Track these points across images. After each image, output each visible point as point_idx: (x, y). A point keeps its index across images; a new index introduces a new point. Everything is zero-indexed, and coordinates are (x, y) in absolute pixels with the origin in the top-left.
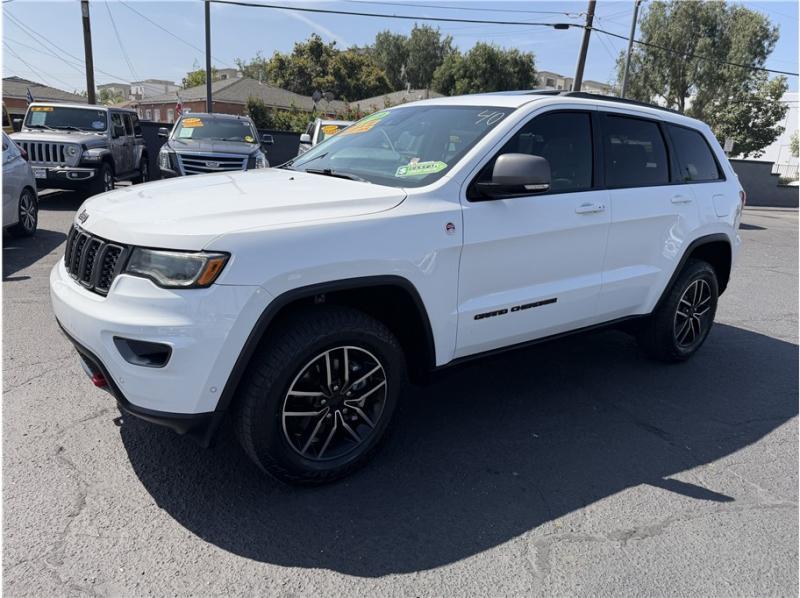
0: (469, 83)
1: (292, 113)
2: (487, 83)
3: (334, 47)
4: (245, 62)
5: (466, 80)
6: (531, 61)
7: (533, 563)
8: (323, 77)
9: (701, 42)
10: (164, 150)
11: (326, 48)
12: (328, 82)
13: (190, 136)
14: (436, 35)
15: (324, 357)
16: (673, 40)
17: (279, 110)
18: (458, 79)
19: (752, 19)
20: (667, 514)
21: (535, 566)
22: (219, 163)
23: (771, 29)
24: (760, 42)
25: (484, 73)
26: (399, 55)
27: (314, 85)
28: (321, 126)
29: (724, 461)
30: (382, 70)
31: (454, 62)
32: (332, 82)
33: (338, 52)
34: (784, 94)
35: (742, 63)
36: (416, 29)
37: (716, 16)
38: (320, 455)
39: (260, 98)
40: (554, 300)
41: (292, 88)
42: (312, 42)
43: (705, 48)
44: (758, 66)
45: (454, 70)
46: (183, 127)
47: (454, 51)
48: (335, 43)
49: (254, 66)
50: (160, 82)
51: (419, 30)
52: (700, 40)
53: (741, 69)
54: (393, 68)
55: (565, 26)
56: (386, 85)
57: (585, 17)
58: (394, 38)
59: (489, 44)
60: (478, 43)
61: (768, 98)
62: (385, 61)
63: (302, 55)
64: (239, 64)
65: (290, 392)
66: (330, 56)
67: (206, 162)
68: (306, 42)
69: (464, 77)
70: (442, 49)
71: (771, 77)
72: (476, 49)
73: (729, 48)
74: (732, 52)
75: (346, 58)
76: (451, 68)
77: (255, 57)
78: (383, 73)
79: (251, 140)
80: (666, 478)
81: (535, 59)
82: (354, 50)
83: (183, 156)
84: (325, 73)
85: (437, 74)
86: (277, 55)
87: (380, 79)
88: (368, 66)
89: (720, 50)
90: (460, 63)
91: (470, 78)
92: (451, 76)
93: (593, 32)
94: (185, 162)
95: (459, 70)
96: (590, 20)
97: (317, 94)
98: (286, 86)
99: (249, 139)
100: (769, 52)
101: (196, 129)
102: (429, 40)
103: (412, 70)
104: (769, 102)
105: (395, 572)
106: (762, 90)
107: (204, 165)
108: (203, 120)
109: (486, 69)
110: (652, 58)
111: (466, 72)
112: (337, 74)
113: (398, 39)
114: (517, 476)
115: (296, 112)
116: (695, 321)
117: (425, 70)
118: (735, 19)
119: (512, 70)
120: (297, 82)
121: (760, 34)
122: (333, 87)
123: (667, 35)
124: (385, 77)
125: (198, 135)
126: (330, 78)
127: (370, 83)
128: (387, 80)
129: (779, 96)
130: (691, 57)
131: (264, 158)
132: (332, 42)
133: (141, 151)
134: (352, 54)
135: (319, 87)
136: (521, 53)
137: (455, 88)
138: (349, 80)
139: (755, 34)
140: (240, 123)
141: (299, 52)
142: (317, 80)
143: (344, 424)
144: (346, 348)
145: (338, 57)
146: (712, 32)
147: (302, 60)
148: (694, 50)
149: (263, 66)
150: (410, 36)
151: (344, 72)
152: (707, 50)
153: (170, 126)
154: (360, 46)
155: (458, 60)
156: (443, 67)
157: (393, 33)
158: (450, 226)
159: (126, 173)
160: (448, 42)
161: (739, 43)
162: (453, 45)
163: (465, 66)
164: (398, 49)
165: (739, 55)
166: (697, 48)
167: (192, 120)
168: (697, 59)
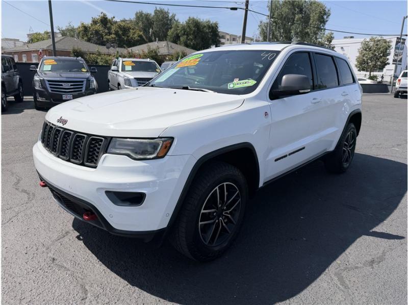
0: (187, 38)
1: (97, 55)
2: (196, 37)
3: (114, 20)
4: (62, 28)
5: (185, 36)
6: (217, 26)
7: (339, 285)
8: (109, 35)
9: (297, 17)
10: (36, 78)
11: (109, 20)
12: (112, 38)
13: (50, 69)
14: (167, 13)
15: (216, 189)
16: (284, 15)
17: (90, 54)
18: (181, 36)
19: (318, 5)
20: (382, 249)
21: (341, 286)
22: (70, 84)
23: (327, 10)
24: (322, 16)
25: (194, 32)
26: (149, 24)
27: (105, 40)
28: (123, 62)
29: (389, 219)
30: (141, 31)
31: (178, 27)
32: (115, 38)
33: (117, 22)
34: (333, 41)
35: (316, 26)
36: (156, 10)
37: (302, 4)
38: (214, 243)
39: (79, 48)
40: (304, 148)
41: (93, 41)
42: (102, 17)
43: (299, 19)
44: (322, 28)
45: (179, 31)
46: (45, 65)
47: (177, 21)
48: (114, 17)
49: (68, 30)
50: (11, 40)
51: (158, 11)
52: (296, 15)
53: (315, 29)
54: (145, 30)
55: (235, 9)
56: (143, 39)
57: (244, 4)
58: (145, 15)
59: (195, 18)
60: (190, 17)
61: (326, 43)
62: (141, 26)
63: (96, 24)
64: (59, 29)
65: (203, 211)
66: (112, 24)
67: (63, 84)
68: (98, 17)
69: (184, 34)
70: (171, 20)
71: (327, 32)
72: (189, 21)
73: (310, 19)
74: (311, 21)
75: (121, 25)
76: (177, 30)
77: (68, 25)
78: (141, 33)
79: (85, 71)
80: (371, 231)
81: (218, 26)
82: (124, 21)
83: (49, 81)
84: (110, 33)
85: (169, 33)
86: (83, 24)
87: (140, 36)
88: (133, 29)
89: (306, 20)
90: (182, 28)
91: (187, 35)
92: (177, 35)
93: (248, 12)
94: (50, 84)
95: (181, 31)
96: (247, 5)
97: (108, 45)
98: (89, 40)
99: (84, 70)
100: (327, 21)
101: (53, 66)
102: (163, 16)
103: (156, 31)
104: (327, 44)
105: (278, 302)
106: (323, 39)
107: (62, 85)
108: (56, 60)
109: (195, 30)
110: (274, 24)
111: (185, 32)
112: (116, 33)
113: (147, 15)
114: (306, 240)
115: (100, 54)
116: (349, 151)
117: (163, 31)
118: (311, 5)
119: (207, 31)
120: (95, 38)
121: (323, 13)
122: (115, 41)
123: (281, 13)
124: (143, 35)
125: (54, 69)
126: (113, 36)
127: (135, 38)
128: (144, 37)
129: (330, 42)
130: (293, 23)
131: (95, 80)
132: (112, 17)
133: (18, 79)
134: (123, 23)
135: (108, 40)
136: (211, 22)
137: (180, 40)
138: (123, 37)
139: (320, 12)
140: (77, 61)
141: (95, 22)
142: (106, 37)
143: (224, 224)
144: (225, 183)
145: (116, 25)
146: (301, 11)
147: (97, 26)
148: (294, 20)
149: (73, 30)
150: (153, 14)
151: (120, 33)
152: (300, 20)
153: (37, 65)
154: (127, 19)
155: (180, 26)
156: (172, 30)
157: (144, 12)
158: (266, 114)
159: (12, 92)
160: (174, 16)
161: (314, 17)
162: (176, 18)
163: (184, 29)
164: (148, 21)
165: (314, 23)
166: (296, 19)
167: (49, 61)
168: (296, 25)
